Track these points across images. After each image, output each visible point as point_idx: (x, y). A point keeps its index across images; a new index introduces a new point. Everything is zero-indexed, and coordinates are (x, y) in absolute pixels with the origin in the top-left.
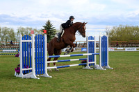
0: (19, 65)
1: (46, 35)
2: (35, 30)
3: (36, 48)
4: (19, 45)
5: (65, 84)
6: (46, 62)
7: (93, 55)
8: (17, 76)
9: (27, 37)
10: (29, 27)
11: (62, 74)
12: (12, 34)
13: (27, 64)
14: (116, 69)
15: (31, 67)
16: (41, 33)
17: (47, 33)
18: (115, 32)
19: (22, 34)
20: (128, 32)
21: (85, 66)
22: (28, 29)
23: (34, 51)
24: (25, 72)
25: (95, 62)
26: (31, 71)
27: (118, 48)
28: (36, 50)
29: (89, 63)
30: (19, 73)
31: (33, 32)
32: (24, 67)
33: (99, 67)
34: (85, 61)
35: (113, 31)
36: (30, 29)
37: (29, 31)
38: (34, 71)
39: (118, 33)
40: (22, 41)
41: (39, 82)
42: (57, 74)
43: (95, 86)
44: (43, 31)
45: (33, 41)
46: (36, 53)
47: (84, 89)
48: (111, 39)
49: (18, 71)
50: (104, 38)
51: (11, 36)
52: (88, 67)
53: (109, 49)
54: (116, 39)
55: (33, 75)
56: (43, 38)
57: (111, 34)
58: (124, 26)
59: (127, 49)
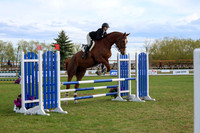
0: (20, 96)
1: (58, 52)
2: (43, 45)
3: (44, 70)
4: (20, 67)
5: (87, 122)
6: (59, 91)
7: (127, 81)
8: (17, 111)
9: (31, 55)
10: (35, 41)
11: (82, 108)
12: (10, 51)
13: (32, 94)
14: (160, 101)
15: (37, 98)
16: (52, 49)
17: (61, 49)
18: (158, 47)
19: (25, 51)
20: (177, 47)
21: (116, 96)
22: (33, 42)
23: (42, 76)
24: (28, 106)
25: (129, 91)
26: (37, 104)
27: (163, 71)
28: (44, 74)
29: (120, 92)
30: (19, 106)
31: (40, 48)
32: (28, 98)
33: (136, 97)
34: (116, 89)
35: (155, 46)
36: (36, 43)
37: (34, 47)
38: (42, 103)
39: (163, 48)
40: (24, 61)
41: (49, 120)
42: (74, 109)
43: (129, 126)
44: (54, 46)
45: (40, 61)
46: (44, 78)
47: (114, 130)
48: (152, 58)
49: (18, 103)
50: (142, 56)
51: (8, 54)
52: (120, 98)
53: (150, 72)
54: (160, 57)
55: (41, 110)
56: (55, 57)
57: (152, 50)
58: (171, 38)
59: (175, 72)
